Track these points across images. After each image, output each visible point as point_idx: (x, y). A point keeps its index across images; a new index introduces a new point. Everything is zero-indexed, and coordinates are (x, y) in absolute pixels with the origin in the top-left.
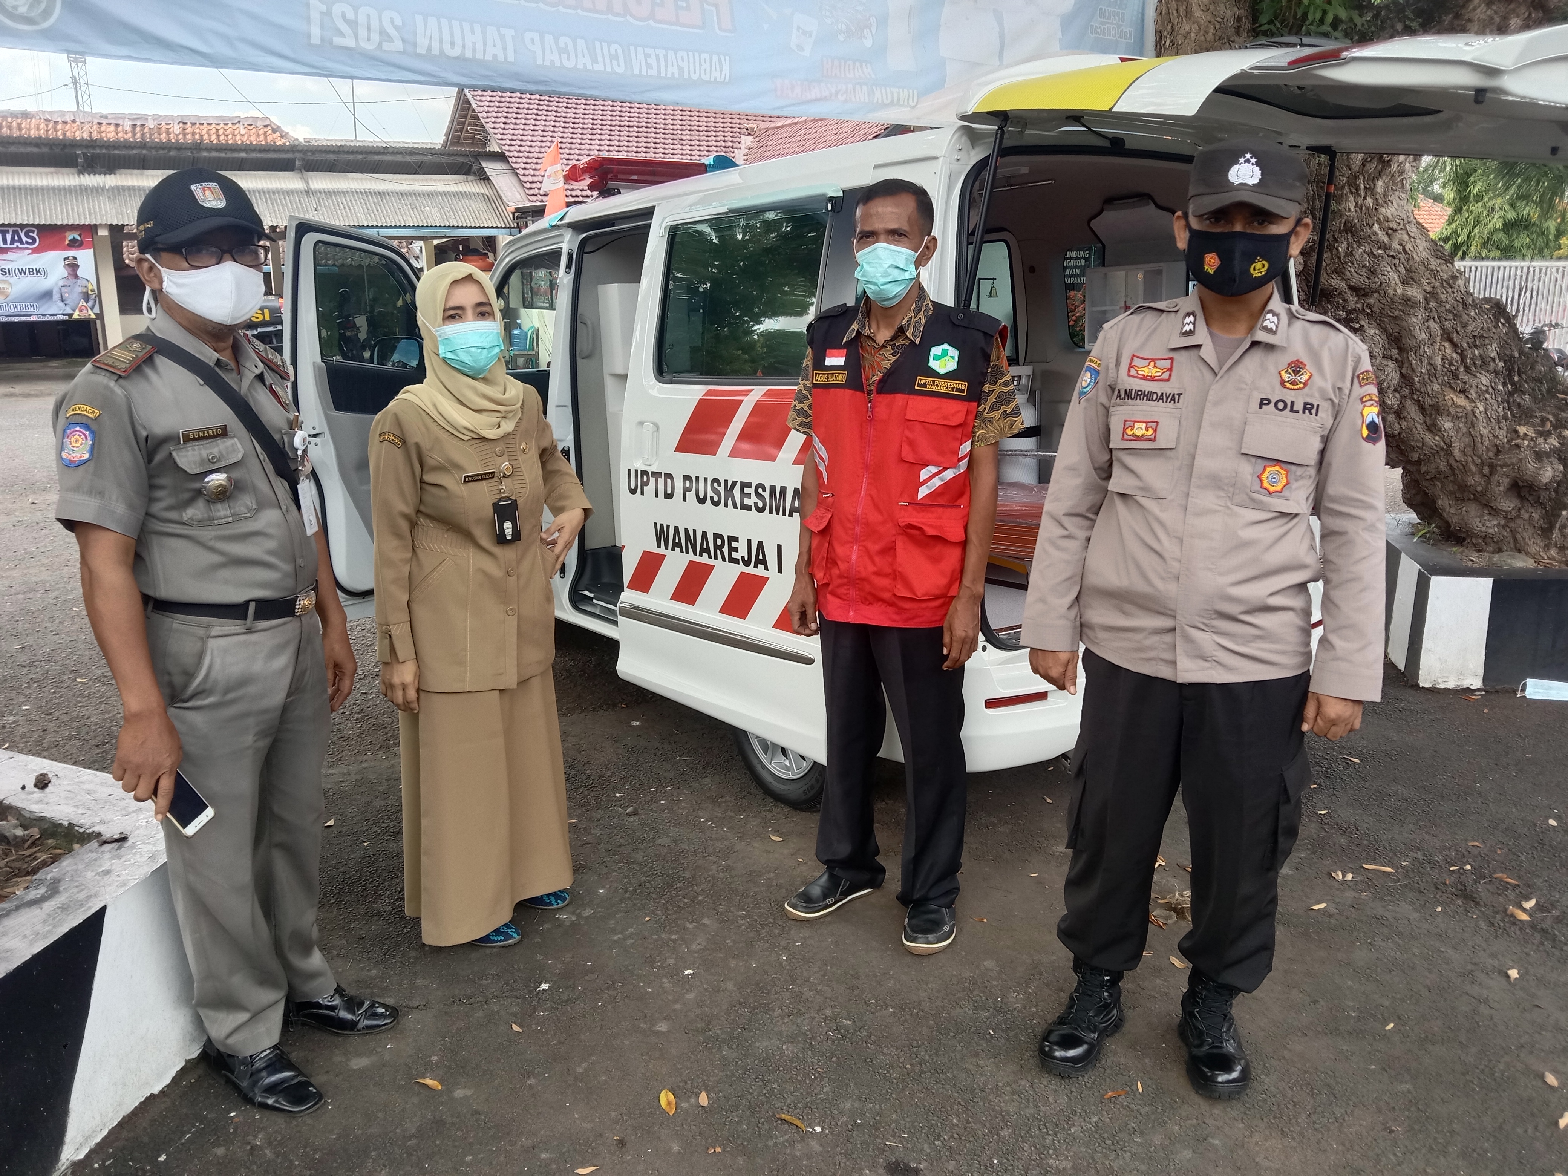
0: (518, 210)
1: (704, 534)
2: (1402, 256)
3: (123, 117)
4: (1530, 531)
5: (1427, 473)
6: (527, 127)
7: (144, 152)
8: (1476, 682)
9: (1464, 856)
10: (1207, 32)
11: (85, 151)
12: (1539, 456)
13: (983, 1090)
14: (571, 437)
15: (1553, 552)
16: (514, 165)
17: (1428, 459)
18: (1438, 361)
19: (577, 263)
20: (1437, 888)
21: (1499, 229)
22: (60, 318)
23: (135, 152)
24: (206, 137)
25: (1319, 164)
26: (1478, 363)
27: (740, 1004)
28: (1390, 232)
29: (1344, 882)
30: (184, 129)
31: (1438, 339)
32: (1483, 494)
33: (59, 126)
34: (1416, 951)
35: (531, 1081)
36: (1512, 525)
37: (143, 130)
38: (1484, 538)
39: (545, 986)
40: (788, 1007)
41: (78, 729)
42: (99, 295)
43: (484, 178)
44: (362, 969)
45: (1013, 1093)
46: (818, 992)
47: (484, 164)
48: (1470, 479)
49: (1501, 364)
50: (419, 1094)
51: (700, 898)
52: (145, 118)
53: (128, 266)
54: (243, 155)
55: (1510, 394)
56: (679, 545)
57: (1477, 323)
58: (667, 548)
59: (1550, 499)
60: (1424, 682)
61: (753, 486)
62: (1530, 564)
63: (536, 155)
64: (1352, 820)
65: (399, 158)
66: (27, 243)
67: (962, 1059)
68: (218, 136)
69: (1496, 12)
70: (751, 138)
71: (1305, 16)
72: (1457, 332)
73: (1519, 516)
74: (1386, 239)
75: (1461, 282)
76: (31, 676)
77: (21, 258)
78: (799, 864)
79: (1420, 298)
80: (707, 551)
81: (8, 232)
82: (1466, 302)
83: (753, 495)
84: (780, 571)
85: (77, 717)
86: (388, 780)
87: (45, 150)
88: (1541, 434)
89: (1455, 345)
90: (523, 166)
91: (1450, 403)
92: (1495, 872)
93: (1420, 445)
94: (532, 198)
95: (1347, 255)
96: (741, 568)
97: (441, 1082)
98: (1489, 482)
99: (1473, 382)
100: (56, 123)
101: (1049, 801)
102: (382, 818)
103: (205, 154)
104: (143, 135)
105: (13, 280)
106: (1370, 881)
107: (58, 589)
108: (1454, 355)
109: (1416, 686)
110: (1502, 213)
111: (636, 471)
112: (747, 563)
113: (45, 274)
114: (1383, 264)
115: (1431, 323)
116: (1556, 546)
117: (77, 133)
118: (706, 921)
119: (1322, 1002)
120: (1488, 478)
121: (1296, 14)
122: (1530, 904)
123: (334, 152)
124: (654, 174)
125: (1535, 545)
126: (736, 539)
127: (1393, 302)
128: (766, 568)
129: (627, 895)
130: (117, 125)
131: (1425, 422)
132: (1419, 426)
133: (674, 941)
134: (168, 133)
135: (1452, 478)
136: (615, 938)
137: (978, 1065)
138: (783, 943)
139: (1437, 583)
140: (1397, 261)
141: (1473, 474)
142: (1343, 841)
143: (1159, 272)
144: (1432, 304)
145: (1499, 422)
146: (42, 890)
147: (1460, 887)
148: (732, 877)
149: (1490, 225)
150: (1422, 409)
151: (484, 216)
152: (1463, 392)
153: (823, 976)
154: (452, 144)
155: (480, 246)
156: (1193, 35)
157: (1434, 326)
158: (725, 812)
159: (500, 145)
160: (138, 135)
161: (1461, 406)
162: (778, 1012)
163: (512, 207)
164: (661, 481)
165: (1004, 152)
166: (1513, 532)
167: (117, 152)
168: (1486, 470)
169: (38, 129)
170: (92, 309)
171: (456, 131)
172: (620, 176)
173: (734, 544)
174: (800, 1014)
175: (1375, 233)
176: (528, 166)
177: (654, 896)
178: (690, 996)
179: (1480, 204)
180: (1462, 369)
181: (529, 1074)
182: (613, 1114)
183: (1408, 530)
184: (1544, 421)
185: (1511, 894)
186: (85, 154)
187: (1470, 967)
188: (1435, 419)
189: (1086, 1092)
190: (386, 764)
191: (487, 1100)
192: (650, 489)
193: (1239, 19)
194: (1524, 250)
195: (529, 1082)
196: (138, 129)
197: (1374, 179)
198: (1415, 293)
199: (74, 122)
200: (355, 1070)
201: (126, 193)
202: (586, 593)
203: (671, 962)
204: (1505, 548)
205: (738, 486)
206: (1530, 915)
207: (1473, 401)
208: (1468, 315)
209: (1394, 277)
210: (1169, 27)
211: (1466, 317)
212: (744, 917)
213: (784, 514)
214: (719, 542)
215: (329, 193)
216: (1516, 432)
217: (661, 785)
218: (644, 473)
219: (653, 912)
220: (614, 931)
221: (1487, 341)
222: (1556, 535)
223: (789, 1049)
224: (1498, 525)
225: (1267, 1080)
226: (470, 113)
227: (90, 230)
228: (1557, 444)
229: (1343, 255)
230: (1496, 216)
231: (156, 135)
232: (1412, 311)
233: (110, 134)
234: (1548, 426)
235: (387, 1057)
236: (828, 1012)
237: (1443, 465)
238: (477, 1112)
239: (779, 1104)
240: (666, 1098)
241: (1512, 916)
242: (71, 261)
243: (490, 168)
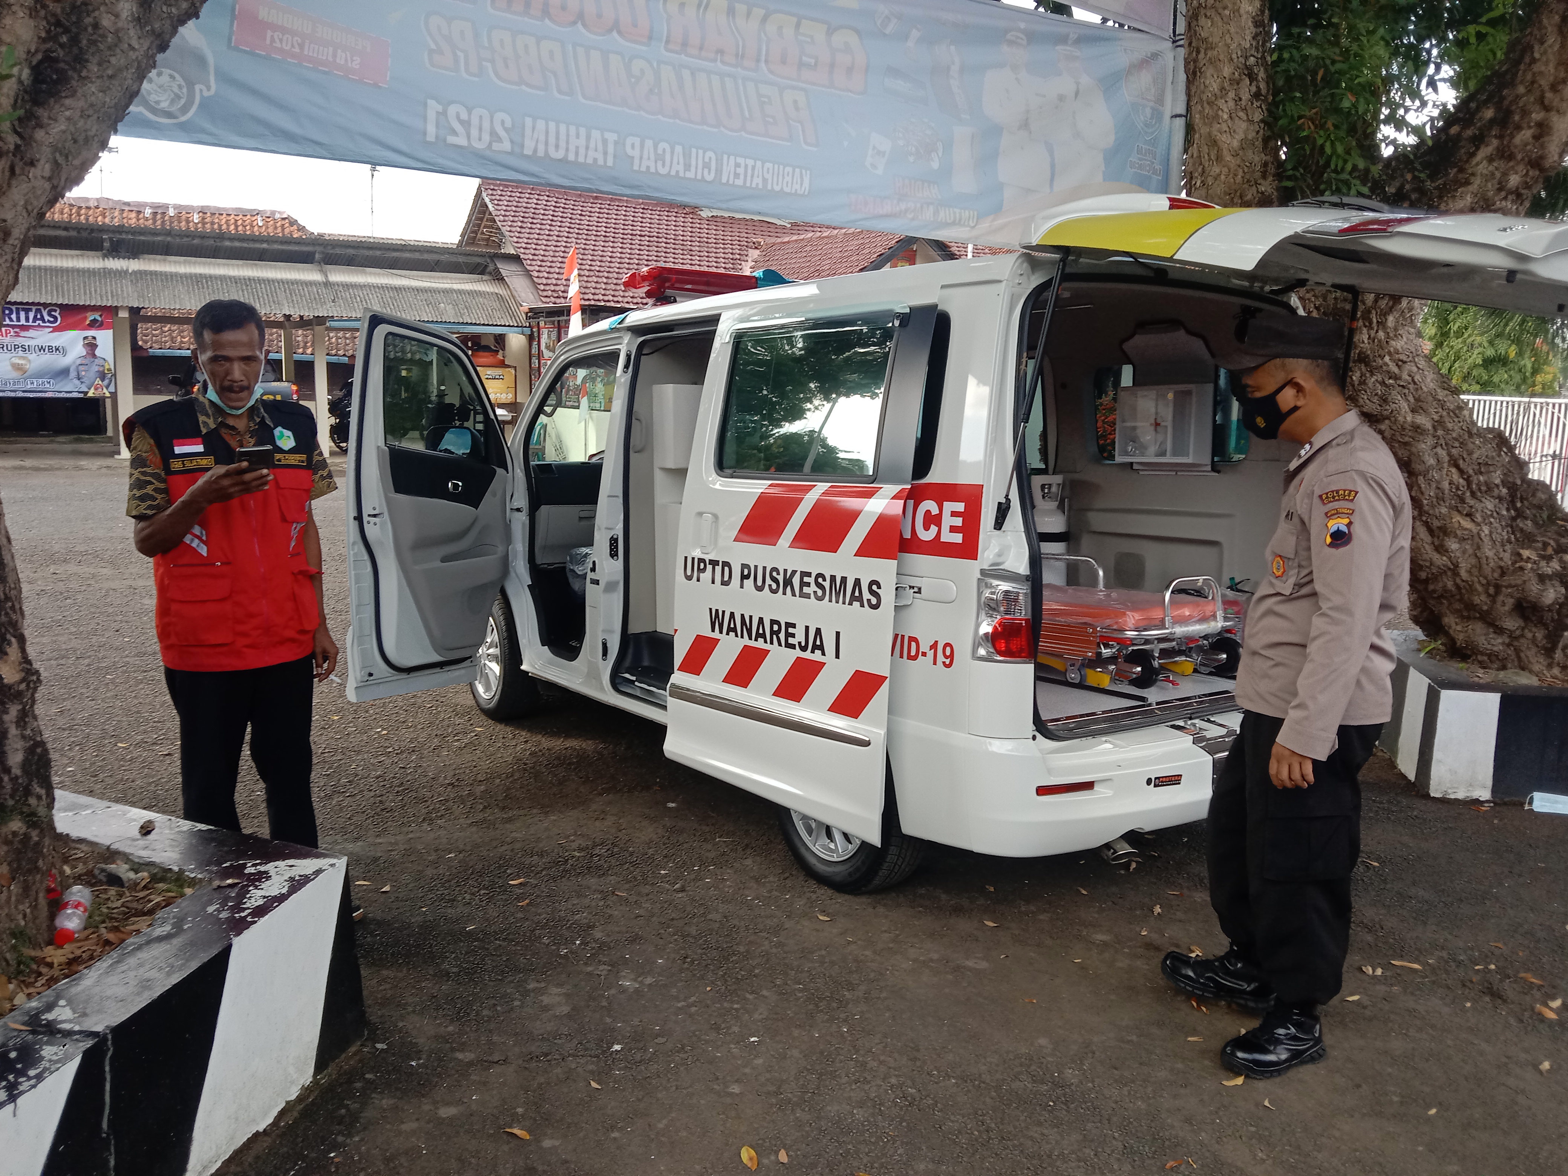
0: (531, 310)
1: (761, 620)
2: (1411, 386)
3: (145, 205)
4: (1534, 650)
5: (1434, 591)
6: (542, 232)
7: (169, 239)
8: (1485, 794)
9: (1487, 956)
10: (1236, 175)
11: (111, 235)
12: (1542, 578)
13: (1050, 1156)
14: (620, 526)
15: (1556, 671)
16: (529, 268)
17: (1435, 578)
18: (1446, 485)
19: (635, 364)
20: (1464, 985)
21: (1478, 365)
22: (75, 395)
23: (159, 238)
24: (224, 227)
25: (1335, 298)
26: (1484, 488)
27: (808, 1070)
28: (1401, 363)
29: (1374, 977)
30: (203, 219)
31: (1446, 465)
32: (1489, 612)
33: (83, 211)
34: (1450, 1042)
35: (615, 1134)
36: (1516, 643)
37: (163, 218)
38: (1489, 656)
39: (617, 1047)
40: (854, 1075)
41: (124, 791)
42: (115, 375)
43: (499, 278)
44: (440, 1025)
45: (1079, 1161)
46: (881, 1062)
47: (499, 266)
48: (1476, 598)
49: (1504, 491)
50: (508, 1143)
51: (757, 971)
52: (166, 206)
53: (141, 347)
54: (265, 246)
55: (1514, 519)
56: (734, 630)
57: (1482, 451)
58: (721, 632)
59: (1553, 620)
60: (1435, 792)
61: (813, 576)
62: (1534, 681)
63: (550, 259)
64: (1377, 919)
65: (417, 256)
66: (49, 321)
67: (1027, 1128)
68: (237, 227)
69: (1497, 169)
70: (757, 252)
71: (1327, 164)
72: (1464, 459)
73: (1522, 636)
74: (1395, 370)
75: (1466, 413)
76: (72, 739)
77: (43, 337)
78: (849, 943)
79: (1429, 426)
80: (763, 636)
81: (31, 310)
82: (1471, 431)
83: (813, 584)
84: (837, 656)
85: (122, 780)
86: (436, 851)
87: (73, 233)
88: (1543, 557)
89: (1461, 472)
90: (537, 268)
91: (1456, 525)
92: (1518, 972)
93: (1428, 564)
94: (544, 299)
95: (1360, 383)
96: (798, 653)
97: (529, 1132)
98: (1494, 602)
99: (1478, 506)
100: (80, 208)
101: (1084, 892)
102: (435, 886)
103: (227, 243)
104: (163, 222)
105: (32, 356)
106: (1399, 975)
107: (89, 657)
108: (1461, 481)
109: (1427, 796)
110: (1480, 349)
111: (693, 559)
112: (804, 649)
113: (65, 353)
114: (1394, 392)
115: (1439, 450)
116: (1558, 664)
117: (100, 218)
118: (765, 993)
119: (1364, 1086)
120: (1493, 598)
121: (1318, 162)
122: (1556, 1004)
123: (353, 247)
124: (707, 284)
125: (1538, 663)
126: (793, 626)
127: (1404, 429)
128: (823, 654)
129: (686, 965)
130: (139, 212)
131: (1433, 543)
132: (1427, 546)
133: (736, 1010)
134: (188, 221)
135: (1458, 597)
136: (679, 1005)
137: (1042, 1134)
138: (843, 1016)
139: (1447, 696)
140: (1406, 391)
141: (1479, 595)
142: (1369, 938)
143: (1189, 393)
144: (1440, 432)
145: (1503, 545)
146: (167, 928)
147: (1486, 984)
148: (785, 953)
149: (1470, 361)
150: (1431, 531)
151: (497, 314)
152: (1469, 515)
153: (885, 1047)
154: (467, 244)
155: (492, 343)
156: (1223, 177)
157: (1442, 453)
158: (770, 891)
159: (515, 247)
160: (159, 222)
161: (1466, 529)
162: (845, 1080)
163: (526, 306)
164: (718, 569)
165: (1066, 277)
166: (1517, 651)
167: (142, 238)
168: (1492, 590)
169: (62, 213)
170: (107, 387)
171: (472, 232)
172: (677, 285)
173: (791, 630)
174: (866, 1081)
175: (1386, 364)
176: (542, 269)
177: (712, 967)
178: (759, 1061)
179: (1460, 340)
180: (1468, 494)
181: (613, 1128)
182: (697, 1167)
183: (1415, 646)
184: (1545, 545)
185: (1537, 994)
186: (111, 239)
187: (1504, 1060)
188: (1443, 540)
189: (1148, 1162)
190: (432, 835)
191: (575, 1150)
192: (707, 576)
193: (1265, 165)
194: (1503, 386)
195: (613, 1135)
196: (159, 216)
197: (1384, 314)
198: (1422, 420)
199: (97, 207)
200: (444, 1119)
201: (149, 277)
202: (627, 676)
203: (736, 1029)
204: (1509, 665)
205: (797, 576)
206: (1557, 1014)
207: (1478, 524)
208: (1474, 443)
209: (1404, 406)
210: (1200, 170)
211: (1471, 446)
212: (801, 990)
213: (844, 603)
214: (776, 628)
215: (347, 286)
216: (1519, 555)
217: (703, 864)
218: (701, 560)
219: (712, 982)
220: (677, 999)
221: (1491, 468)
222: (1558, 655)
223: (859, 1114)
224: (1503, 643)
225: (1320, 1156)
226: (487, 216)
227: (112, 311)
228: (1559, 568)
229: (1356, 383)
230: (1476, 352)
231: (176, 223)
232: (1421, 438)
233: (132, 221)
234: (1550, 551)
235: (474, 1107)
236: (893, 1081)
237: (1450, 584)
238: (566, 1162)
239: (855, 1164)
240: (746, 1154)
241: (1540, 1014)
242: (90, 340)
243: (505, 269)
